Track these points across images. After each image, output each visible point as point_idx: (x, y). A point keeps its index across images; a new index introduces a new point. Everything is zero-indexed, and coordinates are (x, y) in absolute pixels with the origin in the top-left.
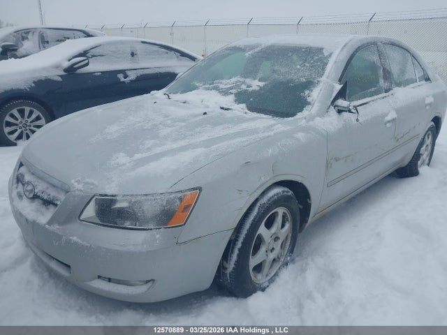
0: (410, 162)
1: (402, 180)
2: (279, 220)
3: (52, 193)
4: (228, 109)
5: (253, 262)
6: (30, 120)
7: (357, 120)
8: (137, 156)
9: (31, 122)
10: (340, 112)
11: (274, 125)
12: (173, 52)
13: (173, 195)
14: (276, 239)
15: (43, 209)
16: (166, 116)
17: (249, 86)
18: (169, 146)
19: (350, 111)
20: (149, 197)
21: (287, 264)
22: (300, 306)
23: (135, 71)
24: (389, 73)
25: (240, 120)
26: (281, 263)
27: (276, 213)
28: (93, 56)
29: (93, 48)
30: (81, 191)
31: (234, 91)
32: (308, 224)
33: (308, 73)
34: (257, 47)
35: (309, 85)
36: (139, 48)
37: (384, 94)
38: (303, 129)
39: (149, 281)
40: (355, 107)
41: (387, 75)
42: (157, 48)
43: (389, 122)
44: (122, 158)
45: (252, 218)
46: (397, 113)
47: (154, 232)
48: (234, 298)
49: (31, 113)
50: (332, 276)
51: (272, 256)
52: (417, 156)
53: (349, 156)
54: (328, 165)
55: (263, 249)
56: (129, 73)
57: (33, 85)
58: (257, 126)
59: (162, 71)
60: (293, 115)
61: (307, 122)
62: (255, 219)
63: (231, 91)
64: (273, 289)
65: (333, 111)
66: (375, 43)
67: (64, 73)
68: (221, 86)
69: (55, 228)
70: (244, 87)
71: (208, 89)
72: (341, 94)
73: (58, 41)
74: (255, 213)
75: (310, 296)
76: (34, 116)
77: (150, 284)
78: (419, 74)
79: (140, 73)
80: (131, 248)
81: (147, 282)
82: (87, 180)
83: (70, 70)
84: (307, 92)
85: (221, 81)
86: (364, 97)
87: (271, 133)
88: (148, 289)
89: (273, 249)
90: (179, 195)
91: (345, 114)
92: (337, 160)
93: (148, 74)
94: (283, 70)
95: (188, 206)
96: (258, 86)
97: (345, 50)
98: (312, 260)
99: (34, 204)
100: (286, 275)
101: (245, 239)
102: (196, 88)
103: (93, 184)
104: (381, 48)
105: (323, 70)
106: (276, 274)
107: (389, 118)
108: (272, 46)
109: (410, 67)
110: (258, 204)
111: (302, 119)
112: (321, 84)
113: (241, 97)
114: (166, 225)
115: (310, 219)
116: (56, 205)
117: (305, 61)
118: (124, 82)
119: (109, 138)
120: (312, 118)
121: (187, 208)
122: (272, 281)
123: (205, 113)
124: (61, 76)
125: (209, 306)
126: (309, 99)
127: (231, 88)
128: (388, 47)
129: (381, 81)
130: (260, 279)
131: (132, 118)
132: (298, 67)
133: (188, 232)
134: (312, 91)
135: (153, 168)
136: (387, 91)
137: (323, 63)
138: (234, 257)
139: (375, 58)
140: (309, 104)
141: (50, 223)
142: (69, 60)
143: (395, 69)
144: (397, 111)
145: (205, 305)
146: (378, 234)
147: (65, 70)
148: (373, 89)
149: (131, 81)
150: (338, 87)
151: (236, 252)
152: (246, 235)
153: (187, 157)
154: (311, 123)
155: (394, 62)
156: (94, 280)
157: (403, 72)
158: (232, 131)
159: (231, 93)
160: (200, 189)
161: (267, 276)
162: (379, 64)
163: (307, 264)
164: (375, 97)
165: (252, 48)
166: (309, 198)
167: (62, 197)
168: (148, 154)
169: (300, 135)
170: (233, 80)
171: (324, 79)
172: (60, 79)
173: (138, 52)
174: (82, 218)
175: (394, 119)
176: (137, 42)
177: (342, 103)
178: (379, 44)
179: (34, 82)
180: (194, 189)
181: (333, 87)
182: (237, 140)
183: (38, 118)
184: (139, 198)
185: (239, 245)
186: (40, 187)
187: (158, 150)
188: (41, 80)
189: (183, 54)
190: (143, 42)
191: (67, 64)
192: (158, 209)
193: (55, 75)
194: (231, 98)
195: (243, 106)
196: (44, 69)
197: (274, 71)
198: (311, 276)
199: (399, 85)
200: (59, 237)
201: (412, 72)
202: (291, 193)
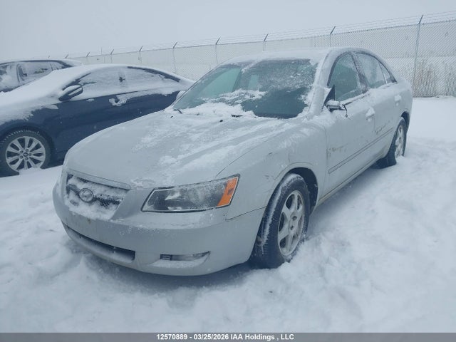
0: (388, 153)
1: (381, 170)
2: (295, 201)
3: (111, 194)
4: (238, 116)
5: (281, 236)
6: (30, 149)
7: (346, 116)
8: (181, 157)
9: (31, 151)
10: (331, 110)
11: (283, 124)
12: (157, 75)
13: (220, 182)
14: (294, 218)
15: (103, 209)
16: (189, 126)
17: (252, 96)
18: (203, 147)
19: (340, 109)
20: (201, 185)
21: (303, 241)
22: (322, 270)
23: (125, 95)
24: (364, 77)
25: (253, 123)
26: (299, 240)
27: (293, 195)
28: (85, 84)
29: (84, 76)
30: (141, 187)
31: (240, 101)
32: (315, 207)
33: (300, 81)
34: (251, 63)
35: (303, 90)
36: (126, 73)
37: (362, 95)
38: (306, 126)
39: (205, 254)
40: (344, 106)
41: (363, 79)
42: (143, 72)
43: (370, 117)
44: (168, 159)
45: (277, 198)
46: (375, 110)
47: (208, 212)
48: (267, 269)
49: (31, 142)
50: (343, 244)
51: (292, 233)
52: (393, 147)
53: (342, 147)
54: (328, 155)
55: (286, 226)
56: (119, 97)
57: (32, 115)
58: (270, 126)
59: (150, 93)
60: (295, 116)
61: (308, 120)
62: (280, 199)
63: (237, 101)
64: (296, 260)
65: (326, 110)
66: (349, 53)
67: (59, 102)
68: (227, 98)
69: (120, 221)
70: (247, 97)
71: (215, 102)
72: (331, 96)
73: (36, 72)
74: (279, 194)
75: (328, 261)
76: (34, 145)
77: (206, 256)
78: (387, 77)
79: (129, 96)
80: (192, 226)
81: (204, 254)
82: (145, 178)
83: (65, 99)
84: (303, 96)
85: (226, 94)
86: (348, 98)
87: (283, 130)
88: (205, 261)
89: (292, 227)
90: (224, 181)
91: (336, 112)
92: (334, 150)
93: (138, 97)
94: (279, 81)
95: (232, 189)
96: (260, 95)
97: (328, 60)
98: (324, 235)
99: (93, 206)
100: (304, 249)
101: (274, 216)
102: (202, 102)
103: (151, 181)
104: (355, 57)
105: (313, 77)
106: (296, 249)
107: (369, 114)
108: (264, 62)
109: (379, 71)
110: (281, 187)
111: (303, 118)
112: (314, 89)
113: (247, 106)
114: (217, 205)
115: (318, 203)
116: (118, 203)
117: (296, 71)
118: (115, 106)
119: (148, 146)
120: (311, 117)
121: (230, 191)
122: (294, 254)
123: (221, 121)
124: (57, 105)
125: (248, 276)
126: (306, 102)
127: (237, 99)
128: (359, 55)
129: (359, 83)
130: (285, 252)
131: (159, 130)
132: (292, 77)
133: (233, 211)
134: (307, 95)
135: (196, 163)
136: (364, 92)
137: (312, 72)
138: (267, 231)
139: (351, 65)
140: (306, 105)
141: (114, 218)
142: (63, 89)
143: (368, 73)
144: (375, 108)
145: (245, 276)
146: (373, 211)
147: (60, 99)
148: (354, 91)
149: (123, 105)
150: (328, 90)
151: (268, 227)
152: (275, 212)
153: (222, 153)
154: (311, 120)
155: (366, 67)
156: (156, 261)
157: (374, 76)
158: (250, 131)
159: (238, 103)
160: (239, 175)
161: (290, 250)
162: (355, 70)
163: (320, 239)
164: (356, 97)
165: (246, 64)
166: (316, 183)
167: (122, 195)
168: (189, 154)
169: (305, 130)
170: (237, 92)
171: (315, 84)
172: (56, 108)
173: (126, 77)
174: (144, 209)
175: (373, 115)
176: (124, 67)
177: (332, 103)
178: (353, 53)
179: (32, 112)
180: (234, 176)
181: (324, 90)
182: (258, 138)
183: (38, 147)
184: (193, 187)
185: (270, 221)
186: (98, 191)
187: (195, 151)
188: (39, 110)
189: (167, 76)
190: (130, 67)
191: (61, 93)
192: (209, 194)
193: (52, 104)
194: (239, 107)
195: (251, 112)
196: (41, 99)
197: (271, 82)
198: (325, 247)
199: (372, 86)
200: (125, 228)
201: (382, 76)
202: (302, 179)
